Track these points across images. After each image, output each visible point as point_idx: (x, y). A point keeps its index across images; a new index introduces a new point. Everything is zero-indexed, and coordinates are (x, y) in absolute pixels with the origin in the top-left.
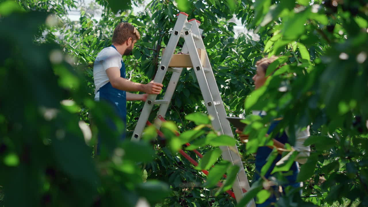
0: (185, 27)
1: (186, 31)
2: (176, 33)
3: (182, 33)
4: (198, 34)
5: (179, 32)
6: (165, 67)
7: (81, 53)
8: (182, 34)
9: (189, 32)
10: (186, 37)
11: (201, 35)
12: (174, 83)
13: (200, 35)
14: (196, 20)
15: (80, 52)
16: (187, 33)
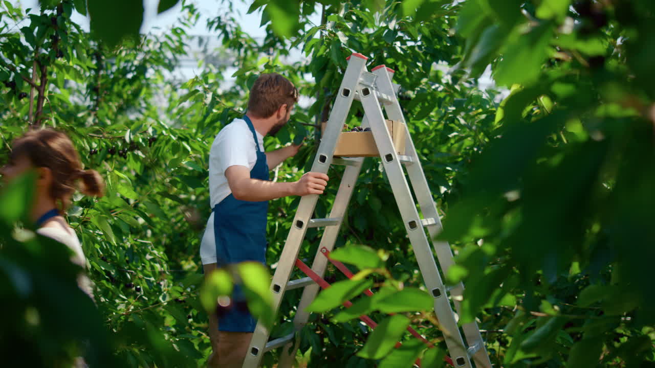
0: (362, 81)
1: (364, 88)
2: (346, 93)
3: (357, 91)
4: (389, 93)
5: (351, 91)
6: (327, 157)
7: (181, 136)
8: (357, 93)
9: (369, 89)
10: (364, 100)
11: (396, 95)
12: (349, 186)
13: (394, 94)
14: (385, 68)
15: (181, 134)
16: (366, 92)
